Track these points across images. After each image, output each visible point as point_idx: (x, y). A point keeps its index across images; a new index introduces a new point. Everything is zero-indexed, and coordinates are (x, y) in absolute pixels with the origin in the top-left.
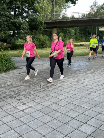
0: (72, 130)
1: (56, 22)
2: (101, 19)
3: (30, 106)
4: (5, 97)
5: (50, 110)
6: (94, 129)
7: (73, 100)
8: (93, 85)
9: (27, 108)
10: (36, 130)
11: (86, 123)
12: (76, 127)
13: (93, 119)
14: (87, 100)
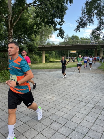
0: (83, 106)
1: (45, 47)
2: (73, 46)
3: (53, 96)
5: (65, 98)
6: (94, 105)
7: (75, 93)
8: (81, 84)
9: (52, 98)
10: (65, 107)
11: (88, 103)
12: (84, 105)
13: (91, 101)
14: (83, 92)
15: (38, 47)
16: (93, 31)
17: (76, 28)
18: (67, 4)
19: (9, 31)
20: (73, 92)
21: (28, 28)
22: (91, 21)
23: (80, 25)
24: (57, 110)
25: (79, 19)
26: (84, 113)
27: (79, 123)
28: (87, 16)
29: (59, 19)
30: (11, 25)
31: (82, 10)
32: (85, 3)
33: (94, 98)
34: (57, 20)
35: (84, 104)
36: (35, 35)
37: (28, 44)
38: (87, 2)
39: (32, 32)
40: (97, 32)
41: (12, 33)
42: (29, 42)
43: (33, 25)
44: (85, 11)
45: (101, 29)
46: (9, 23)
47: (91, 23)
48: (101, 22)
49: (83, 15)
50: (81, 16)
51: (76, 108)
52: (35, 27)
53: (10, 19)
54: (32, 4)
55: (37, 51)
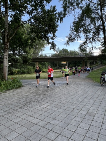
0: (77, 114)
1: (38, 58)
3: (48, 105)
4: (30, 102)
6: (87, 112)
7: (68, 101)
8: (73, 93)
9: (47, 107)
10: (59, 115)
11: (81, 110)
13: (83, 108)
14: (75, 100)
15: (32, 59)
16: (81, 45)
17: (66, 42)
18: (58, 22)
19: (5, 44)
20: (66, 100)
21: (23, 42)
22: (78, 37)
23: (69, 39)
24: (52, 119)
25: (69, 35)
26: (78, 120)
27: (75, 131)
28: (75, 33)
29: (52, 34)
30: (7, 39)
31: (71, 28)
32: (73, 22)
33: (86, 105)
34: (50, 35)
35: (77, 111)
36: (30, 48)
37: (23, 56)
38: (75, 21)
39: (27, 46)
40: (84, 46)
41: (8, 46)
42: (23, 54)
43: (28, 40)
44: (73, 29)
45: (87, 44)
46: (6, 37)
47: (78, 39)
48: (87, 38)
49: (72, 32)
50: (70, 32)
51: (70, 115)
52: (30, 41)
53: (7, 34)
54: (27, 21)
55: (31, 62)
